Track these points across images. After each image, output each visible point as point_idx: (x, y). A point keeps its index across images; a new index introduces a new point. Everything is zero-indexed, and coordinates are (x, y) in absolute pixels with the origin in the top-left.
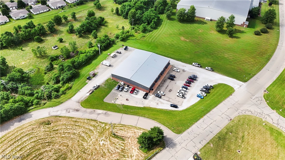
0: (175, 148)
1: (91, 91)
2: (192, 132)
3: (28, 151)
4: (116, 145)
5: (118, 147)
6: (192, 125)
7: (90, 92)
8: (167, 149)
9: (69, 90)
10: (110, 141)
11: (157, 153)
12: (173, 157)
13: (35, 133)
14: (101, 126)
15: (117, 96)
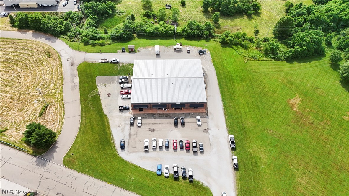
0: (38, 166)
1: (106, 61)
2: (74, 178)
3: (14, 61)
4: (34, 113)
5: (31, 116)
6: (88, 175)
7: (103, 61)
8: (35, 159)
9: (100, 46)
10: (38, 107)
11: (22, 150)
12: (24, 170)
13: (35, 54)
14: (57, 91)
15: (110, 85)
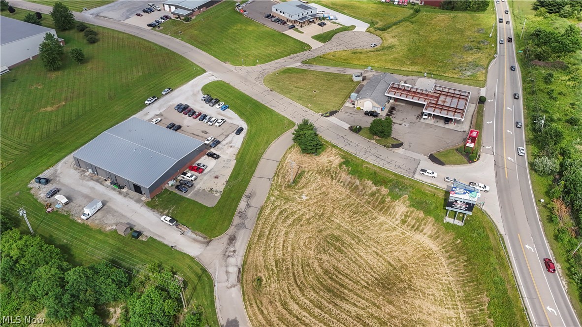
3: (322, 293)
4: (310, 181)
5: (313, 179)
10: (303, 187)
13: (280, 296)
14: (274, 201)
15: (206, 189)
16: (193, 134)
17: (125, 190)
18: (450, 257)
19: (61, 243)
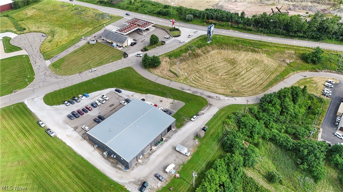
4: (176, 70)
10: (179, 73)
15: (171, 105)
16: (111, 111)
17: (164, 139)
18: (222, 49)
19: (205, 167)
